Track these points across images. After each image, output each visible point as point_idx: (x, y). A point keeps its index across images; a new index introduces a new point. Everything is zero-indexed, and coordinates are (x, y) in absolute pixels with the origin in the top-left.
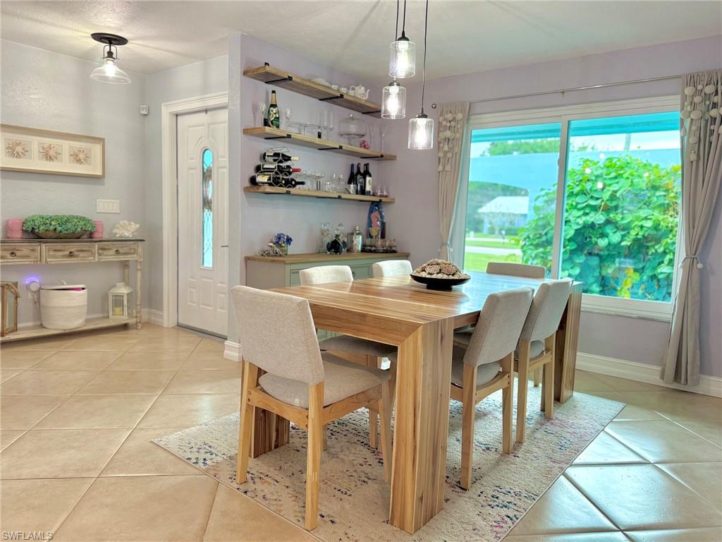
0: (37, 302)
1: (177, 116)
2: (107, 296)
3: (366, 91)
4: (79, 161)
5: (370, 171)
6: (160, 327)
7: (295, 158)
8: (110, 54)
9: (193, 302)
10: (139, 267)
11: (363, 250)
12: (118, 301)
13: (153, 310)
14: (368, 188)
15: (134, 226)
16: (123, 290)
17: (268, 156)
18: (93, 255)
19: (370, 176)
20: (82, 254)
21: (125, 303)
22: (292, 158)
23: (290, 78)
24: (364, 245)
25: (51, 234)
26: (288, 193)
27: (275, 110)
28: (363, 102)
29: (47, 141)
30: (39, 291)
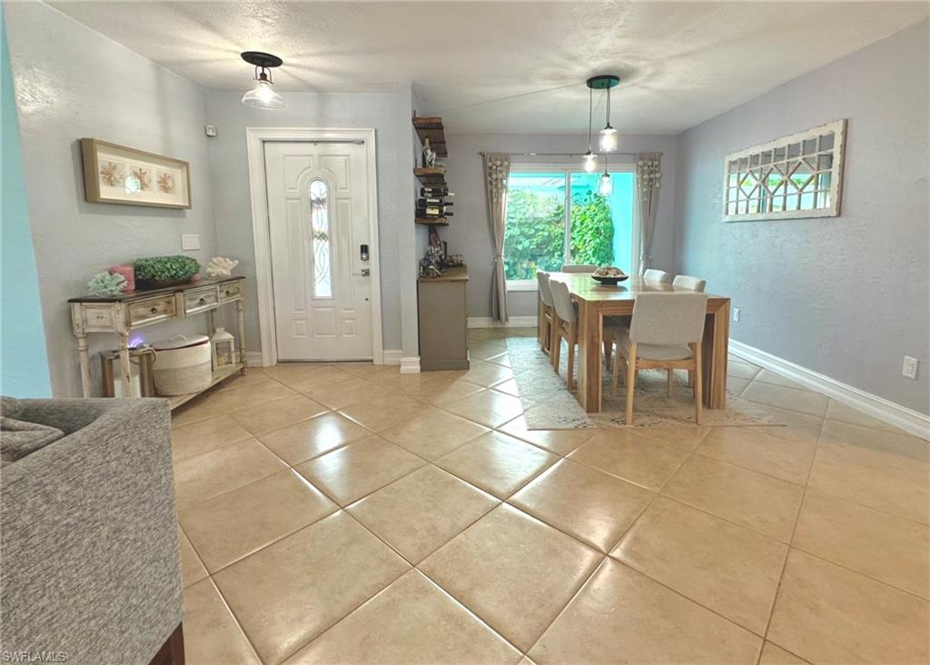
1: (264, 142)
4: (167, 189)
6: (259, 368)
8: (263, 76)
10: (241, 308)
12: (222, 349)
15: (231, 263)
16: (228, 335)
20: (209, 300)
21: (233, 349)
29: (137, 164)
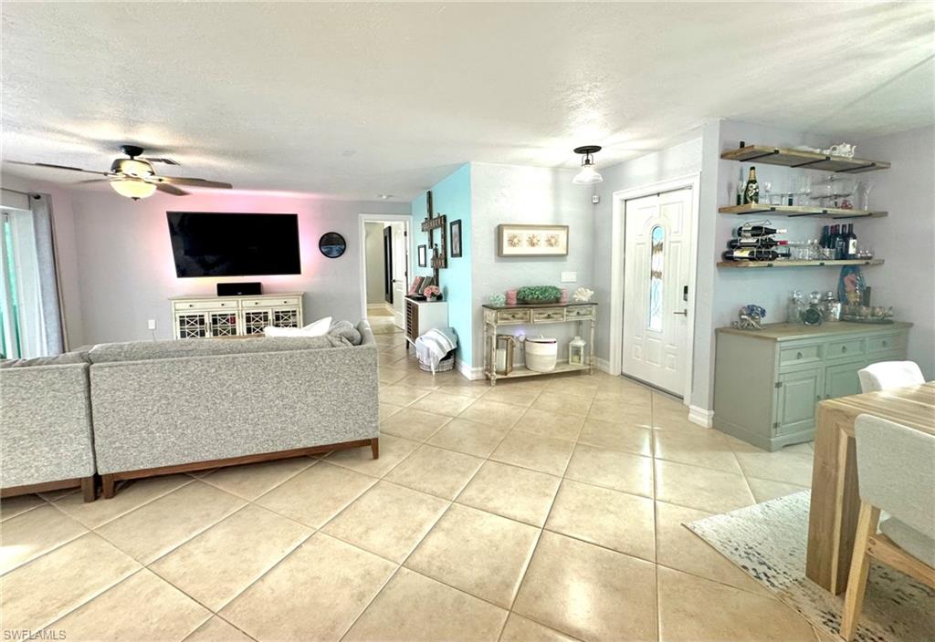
0: (523, 349)
1: (626, 201)
2: (567, 346)
3: (851, 147)
4: (551, 245)
5: (855, 232)
6: (606, 374)
7: (782, 231)
8: (588, 161)
9: (638, 357)
10: (593, 325)
11: (842, 319)
12: (577, 351)
13: (599, 359)
14: (852, 251)
15: (590, 293)
16: (580, 343)
17: (745, 231)
18: (563, 317)
19: (855, 238)
20: (555, 316)
21: (582, 353)
22: (777, 231)
23: (777, 152)
24: (842, 313)
25: (535, 301)
26: (770, 266)
27: (754, 186)
28: (850, 160)
29: (531, 232)
30: (524, 343)
